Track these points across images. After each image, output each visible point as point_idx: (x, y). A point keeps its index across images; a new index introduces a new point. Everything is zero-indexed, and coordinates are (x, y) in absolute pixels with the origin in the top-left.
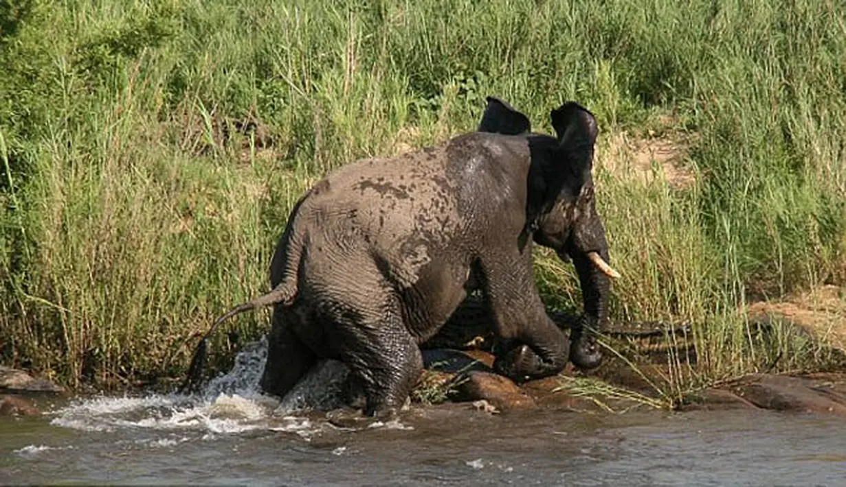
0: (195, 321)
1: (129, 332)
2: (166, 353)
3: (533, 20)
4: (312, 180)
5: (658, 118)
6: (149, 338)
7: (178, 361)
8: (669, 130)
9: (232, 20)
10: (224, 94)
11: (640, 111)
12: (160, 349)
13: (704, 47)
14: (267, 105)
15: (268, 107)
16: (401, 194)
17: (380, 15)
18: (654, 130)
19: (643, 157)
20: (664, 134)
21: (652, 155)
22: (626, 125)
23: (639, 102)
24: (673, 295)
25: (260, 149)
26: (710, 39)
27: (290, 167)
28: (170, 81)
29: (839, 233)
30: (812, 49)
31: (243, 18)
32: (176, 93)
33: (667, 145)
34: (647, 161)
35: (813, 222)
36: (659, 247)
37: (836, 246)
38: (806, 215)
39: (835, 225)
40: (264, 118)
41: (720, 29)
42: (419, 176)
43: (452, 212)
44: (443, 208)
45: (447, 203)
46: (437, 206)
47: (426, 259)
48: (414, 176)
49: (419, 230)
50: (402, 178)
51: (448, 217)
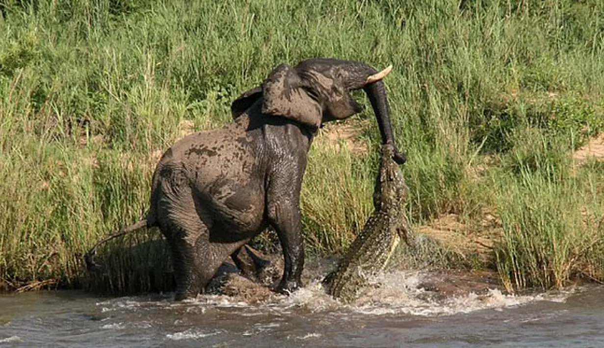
1: (12, 253)
2: (36, 267)
3: (263, 52)
6: (24, 257)
7: (43, 271)
8: (349, 119)
9: (73, 55)
10: (70, 102)
12: (32, 263)
14: (96, 108)
16: (211, 154)
17: (167, 50)
19: (333, 136)
20: (346, 122)
21: (339, 135)
24: (354, 222)
26: (373, 60)
27: (111, 147)
28: (34, 94)
29: (457, 181)
30: (437, 66)
31: (78, 54)
32: (38, 102)
33: (349, 128)
34: (336, 139)
35: (441, 175)
36: (345, 193)
37: (455, 190)
38: (437, 170)
39: (455, 176)
40: (94, 117)
41: (379, 55)
42: (228, 140)
43: (249, 157)
44: (242, 157)
45: (245, 153)
46: (237, 157)
47: (230, 194)
48: (224, 141)
49: (225, 174)
50: (216, 142)
51: (246, 162)
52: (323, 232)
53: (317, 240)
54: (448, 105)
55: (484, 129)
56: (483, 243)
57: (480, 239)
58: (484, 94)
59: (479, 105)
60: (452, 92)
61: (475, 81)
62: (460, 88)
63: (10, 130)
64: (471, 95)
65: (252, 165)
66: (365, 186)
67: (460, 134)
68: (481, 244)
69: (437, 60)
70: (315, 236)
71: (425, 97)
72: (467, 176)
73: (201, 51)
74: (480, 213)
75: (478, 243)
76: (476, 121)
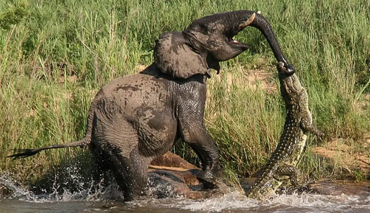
0: (38, 159)
1: (7, 165)
2: (25, 175)
3: (198, 14)
4: (94, 91)
5: (258, 60)
6: (16, 168)
7: (30, 178)
8: (263, 65)
9: (55, 14)
10: (52, 51)
11: (249, 56)
12: (22, 173)
13: (280, 26)
14: (71, 55)
15: (73, 56)
16: (135, 89)
17: (126, 12)
18: (256, 65)
19: (251, 78)
20: (261, 67)
21: (256, 77)
22: (242, 63)
23: (249, 52)
24: (266, 144)
25: (68, 76)
26: (282, 21)
27: (83, 85)
28: (25, 44)
29: (345, 114)
30: (331, 26)
31: (59, 14)
32: (28, 50)
33: (263, 72)
34: (253, 80)
35: (333, 109)
36: (260, 121)
37: (344, 119)
38: (330, 105)
39: (344, 110)
40: (70, 62)
41: (287, 17)
42: (145, 80)
43: (163, 90)
44: (157, 90)
45: (159, 87)
46: (154, 90)
47: (151, 116)
48: (142, 80)
49: (146, 103)
50: (137, 82)
51: (161, 94)
52: (244, 151)
53: (238, 157)
54: (339, 56)
55: (366, 74)
56: (365, 161)
57: (362, 158)
58: (366, 48)
59: (362, 56)
60: (342, 45)
61: (360, 38)
62: (348, 43)
63: (6, 71)
64: (356, 48)
65: (165, 96)
66: (275, 117)
67: (347, 78)
68: (363, 162)
69: (331, 21)
70: (237, 154)
71: (322, 49)
72: (353, 110)
73: (152, 12)
74: (362, 138)
75: (360, 160)
76: (360, 68)
